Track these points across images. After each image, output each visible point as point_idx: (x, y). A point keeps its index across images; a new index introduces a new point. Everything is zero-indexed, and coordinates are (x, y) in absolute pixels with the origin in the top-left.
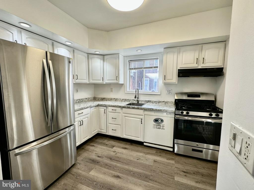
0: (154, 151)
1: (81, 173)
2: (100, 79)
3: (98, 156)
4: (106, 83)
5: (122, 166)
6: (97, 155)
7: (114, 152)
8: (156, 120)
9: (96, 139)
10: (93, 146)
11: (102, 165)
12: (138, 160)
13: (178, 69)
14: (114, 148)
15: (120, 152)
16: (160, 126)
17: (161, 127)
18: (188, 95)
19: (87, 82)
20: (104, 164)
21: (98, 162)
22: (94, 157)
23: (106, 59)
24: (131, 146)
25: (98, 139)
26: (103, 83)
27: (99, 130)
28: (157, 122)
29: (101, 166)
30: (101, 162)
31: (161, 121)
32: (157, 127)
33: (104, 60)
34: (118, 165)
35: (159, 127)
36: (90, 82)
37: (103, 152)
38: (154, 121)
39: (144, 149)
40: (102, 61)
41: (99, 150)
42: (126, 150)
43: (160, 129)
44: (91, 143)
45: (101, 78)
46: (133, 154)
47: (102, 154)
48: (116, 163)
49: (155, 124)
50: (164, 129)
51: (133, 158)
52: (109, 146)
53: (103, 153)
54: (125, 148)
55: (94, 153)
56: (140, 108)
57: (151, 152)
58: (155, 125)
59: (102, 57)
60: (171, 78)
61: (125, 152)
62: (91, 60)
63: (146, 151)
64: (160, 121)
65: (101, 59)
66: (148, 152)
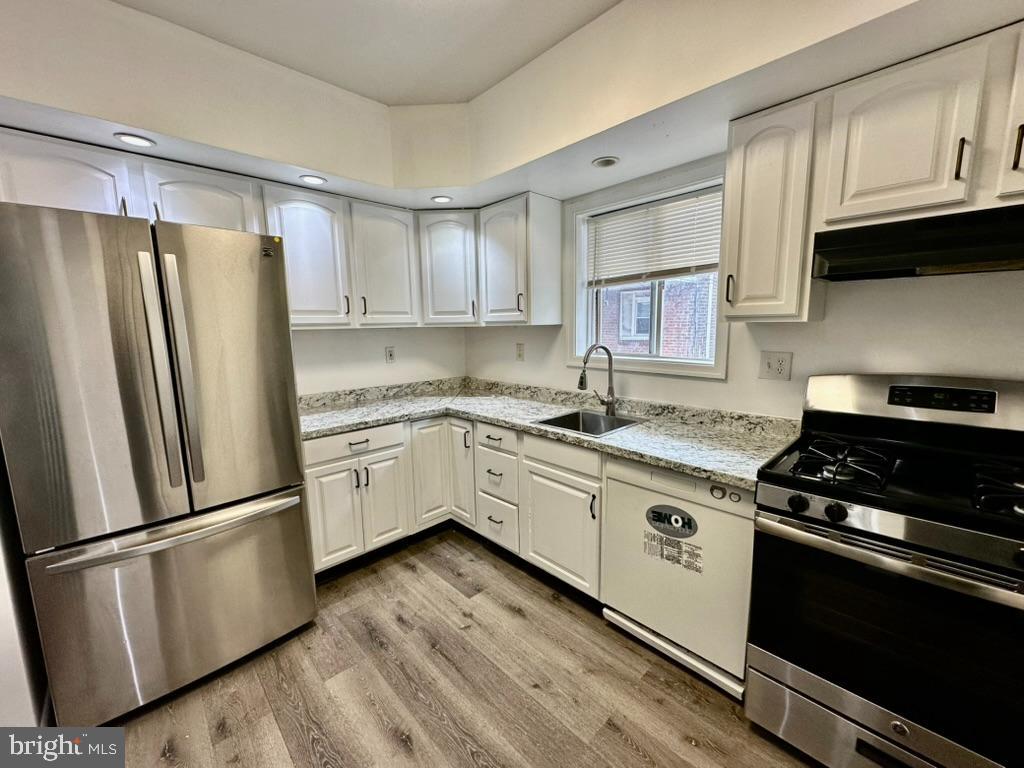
0: (637, 667)
1: (303, 670)
2: (463, 309)
3: (400, 619)
4: (487, 322)
5: (454, 694)
6: (401, 612)
7: (465, 615)
8: (659, 516)
9: (441, 540)
10: (413, 568)
11: (388, 662)
12: (536, 686)
13: (816, 234)
14: (478, 598)
15: (486, 620)
16: (680, 548)
17: (685, 557)
18: (893, 390)
19: (416, 324)
20: (396, 660)
21: (382, 644)
22: (384, 616)
23: (485, 224)
24: (548, 606)
25: (445, 544)
26: (475, 323)
27: (454, 508)
28: (662, 525)
29: (382, 665)
30: (391, 648)
31: (683, 526)
32: (665, 553)
33: (477, 229)
34: (443, 683)
35: (674, 552)
36: (426, 321)
37: (426, 603)
38: (648, 518)
39: (599, 640)
40: (470, 235)
41: (419, 592)
42: (517, 621)
43: (678, 562)
44: (413, 554)
45: (467, 303)
46: (530, 649)
47: (419, 613)
48: (442, 671)
49: (656, 532)
50: (698, 570)
51: (519, 670)
52: (465, 583)
53: (423, 611)
54: (518, 612)
55: (396, 600)
56: (586, 445)
57: (619, 665)
58: (654, 538)
59: (470, 215)
60: (769, 292)
61: (505, 628)
62: (429, 232)
63: (600, 653)
64: (677, 521)
65: (465, 227)
66: (609, 659)
